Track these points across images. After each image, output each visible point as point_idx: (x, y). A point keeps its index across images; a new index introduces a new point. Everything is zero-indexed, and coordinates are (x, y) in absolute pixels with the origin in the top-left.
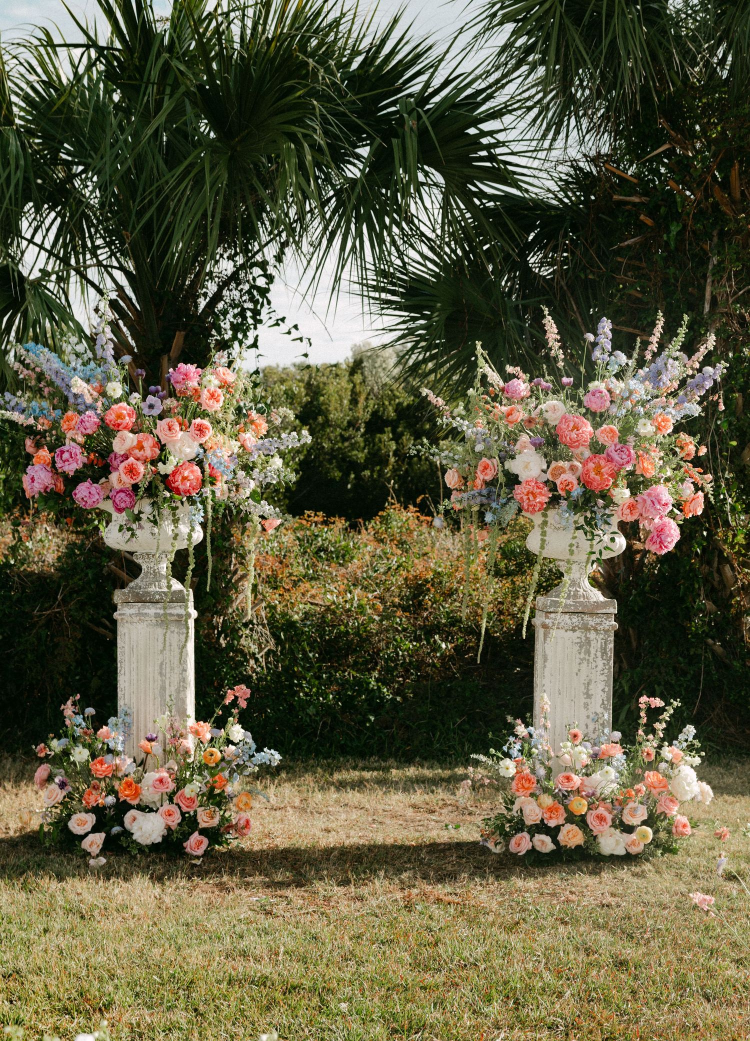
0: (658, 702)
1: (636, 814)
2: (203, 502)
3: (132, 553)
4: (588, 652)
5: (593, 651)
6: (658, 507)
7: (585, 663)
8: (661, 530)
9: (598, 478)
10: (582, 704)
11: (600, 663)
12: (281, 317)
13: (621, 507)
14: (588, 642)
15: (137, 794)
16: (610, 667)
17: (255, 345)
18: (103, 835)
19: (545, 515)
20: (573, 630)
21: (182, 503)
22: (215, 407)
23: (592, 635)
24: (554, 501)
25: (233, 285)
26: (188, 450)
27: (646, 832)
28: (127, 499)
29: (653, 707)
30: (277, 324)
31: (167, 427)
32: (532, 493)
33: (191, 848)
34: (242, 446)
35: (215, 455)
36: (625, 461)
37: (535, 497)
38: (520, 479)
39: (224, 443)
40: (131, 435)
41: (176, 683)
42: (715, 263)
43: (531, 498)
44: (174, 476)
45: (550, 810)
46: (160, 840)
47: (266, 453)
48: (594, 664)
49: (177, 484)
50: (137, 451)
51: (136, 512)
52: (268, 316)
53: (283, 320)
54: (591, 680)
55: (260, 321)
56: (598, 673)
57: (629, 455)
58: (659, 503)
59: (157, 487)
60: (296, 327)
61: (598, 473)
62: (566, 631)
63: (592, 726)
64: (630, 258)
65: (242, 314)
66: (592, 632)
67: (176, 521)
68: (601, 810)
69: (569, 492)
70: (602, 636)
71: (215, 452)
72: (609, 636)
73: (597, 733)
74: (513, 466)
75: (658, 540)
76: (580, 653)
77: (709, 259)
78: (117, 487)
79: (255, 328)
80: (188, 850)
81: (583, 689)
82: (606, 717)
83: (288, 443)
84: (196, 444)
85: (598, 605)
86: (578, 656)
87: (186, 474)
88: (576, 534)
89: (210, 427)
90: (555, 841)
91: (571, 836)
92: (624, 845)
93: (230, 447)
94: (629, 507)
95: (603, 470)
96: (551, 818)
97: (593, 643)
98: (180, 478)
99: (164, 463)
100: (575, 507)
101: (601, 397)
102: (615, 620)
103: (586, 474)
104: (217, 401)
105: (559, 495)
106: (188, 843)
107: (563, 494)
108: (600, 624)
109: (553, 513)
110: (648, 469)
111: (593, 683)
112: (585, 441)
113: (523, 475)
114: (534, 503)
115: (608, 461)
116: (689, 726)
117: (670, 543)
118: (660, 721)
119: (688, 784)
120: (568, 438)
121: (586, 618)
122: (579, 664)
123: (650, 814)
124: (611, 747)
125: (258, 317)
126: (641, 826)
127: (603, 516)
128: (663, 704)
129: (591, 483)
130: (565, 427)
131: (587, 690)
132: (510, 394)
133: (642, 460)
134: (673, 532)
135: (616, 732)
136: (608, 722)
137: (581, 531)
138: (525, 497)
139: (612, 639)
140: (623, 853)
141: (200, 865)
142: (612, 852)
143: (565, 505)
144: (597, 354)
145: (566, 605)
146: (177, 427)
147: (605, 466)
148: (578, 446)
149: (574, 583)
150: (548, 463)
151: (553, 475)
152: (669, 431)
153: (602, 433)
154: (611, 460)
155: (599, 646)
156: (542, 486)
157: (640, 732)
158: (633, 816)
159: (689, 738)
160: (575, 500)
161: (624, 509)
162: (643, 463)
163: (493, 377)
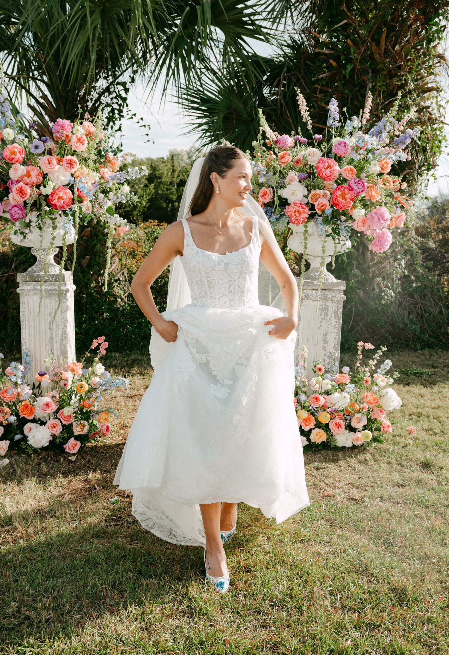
0: (370, 346)
1: (359, 421)
2: (73, 215)
3: (30, 249)
4: (326, 314)
5: (329, 313)
6: (382, 222)
7: (325, 321)
8: (381, 238)
9: (343, 201)
10: (322, 347)
11: (334, 321)
12: (134, 113)
13: (356, 222)
14: (327, 308)
15: (32, 411)
16: (340, 324)
17: (120, 129)
18: (8, 442)
19: (306, 226)
20: (318, 301)
21: (60, 215)
22: (82, 148)
23: (329, 304)
24: (312, 216)
25: (107, 94)
26: (63, 178)
27: (368, 435)
28: (20, 212)
29: (366, 349)
30: (132, 118)
31: (47, 162)
32: (298, 211)
33: (69, 449)
34: (102, 177)
35: (80, 181)
36: (361, 190)
37: (300, 214)
38: (289, 202)
39: (88, 174)
40: (22, 167)
41: (60, 335)
42: (371, 87)
43: (297, 214)
44: (52, 196)
45: (306, 420)
46: (47, 444)
47: (118, 181)
48: (330, 322)
49: (54, 201)
50: (26, 178)
51: (27, 221)
52: (127, 113)
53: (135, 115)
54: (328, 332)
55: (123, 116)
56: (332, 328)
57: (363, 186)
58: (383, 219)
59: (40, 204)
61: (344, 198)
62: (313, 301)
63: (327, 361)
64: (323, 85)
65: (113, 111)
66: (330, 302)
67: (54, 228)
68: (337, 420)
69: (323, 211)
70: (335, 304)
71: (80, 179)
72: (340, 304)
73: (330, 365)
74: (284, 193)
75: (379, 244)
76: (321, 315)
77: (367, 85)
78: (13, 203)
79: (120, 120)
80: (67, 450)
81: (322, 338)
82: (336, 355)
83: (132, 175)
84: (68, 175)
85: (334, 284)
86: (320, 317)
87: (61, 194)
88: (326, 240)
89: (78, 163)
90: (309, 440)
91: (319, 436)
92: (351, 440)
93: (93, 176)
94: (362, 222)
95: (347, 196)
96: (306, 425)
97: (330, 309)
98: (57, 197)
99: (45, 187)
100: (327, 221)
101: (345, 146)
102: (344, 294)
103: (336, 199)
104: (83, 144)
105: (316, 213)
106: (67, 445)
107: (319, 212)
108: (335, 296)
109: (311, 225)
110: (374, 196)
111: (329, 333)
112: (335, 176)
113: (291, 200)
114: (299, 218)
115: (350, 190)
116: (388, 360)
117: (386, 245)
118: (373, 359)
119: (393, 401)
120: (324, 174)
121: (326, 292)
122: (321, 322)
123: (369, 420)
124: (343, 376)
125: (121, 114)
126: (363, 430)
127: (345, 227)
128: (373, 347)
129: (338, 205)
130: (322, 166)
131: (326, 338)
132: (281, 144)
133: (371, 190)
134: (388, 238)
135: (345, 367)
136: (337, 358)
137: (331, 237)
138: (293, 214)
139: (342, 306)
140: (351, 445)
141: (75, 461)
142: (343, 445)
143: (320, 219)
144: (330, 122)
145: (314, 284)
146: (55, 162)
147: (349, 193)
148: (330, 180)
149: (317, 270)
150: (309, 191)
151: (312, 199)
152: (389, 171)
153: (345, 170)
154: (352, 190)
155: (334, 310)
156: (304, 206)
157: (358, 364)
158: (358, 423)
159: (388, 368)
160: (327, 216)
161: (359, 223)
162: (371, 192)
163: (270, 133)
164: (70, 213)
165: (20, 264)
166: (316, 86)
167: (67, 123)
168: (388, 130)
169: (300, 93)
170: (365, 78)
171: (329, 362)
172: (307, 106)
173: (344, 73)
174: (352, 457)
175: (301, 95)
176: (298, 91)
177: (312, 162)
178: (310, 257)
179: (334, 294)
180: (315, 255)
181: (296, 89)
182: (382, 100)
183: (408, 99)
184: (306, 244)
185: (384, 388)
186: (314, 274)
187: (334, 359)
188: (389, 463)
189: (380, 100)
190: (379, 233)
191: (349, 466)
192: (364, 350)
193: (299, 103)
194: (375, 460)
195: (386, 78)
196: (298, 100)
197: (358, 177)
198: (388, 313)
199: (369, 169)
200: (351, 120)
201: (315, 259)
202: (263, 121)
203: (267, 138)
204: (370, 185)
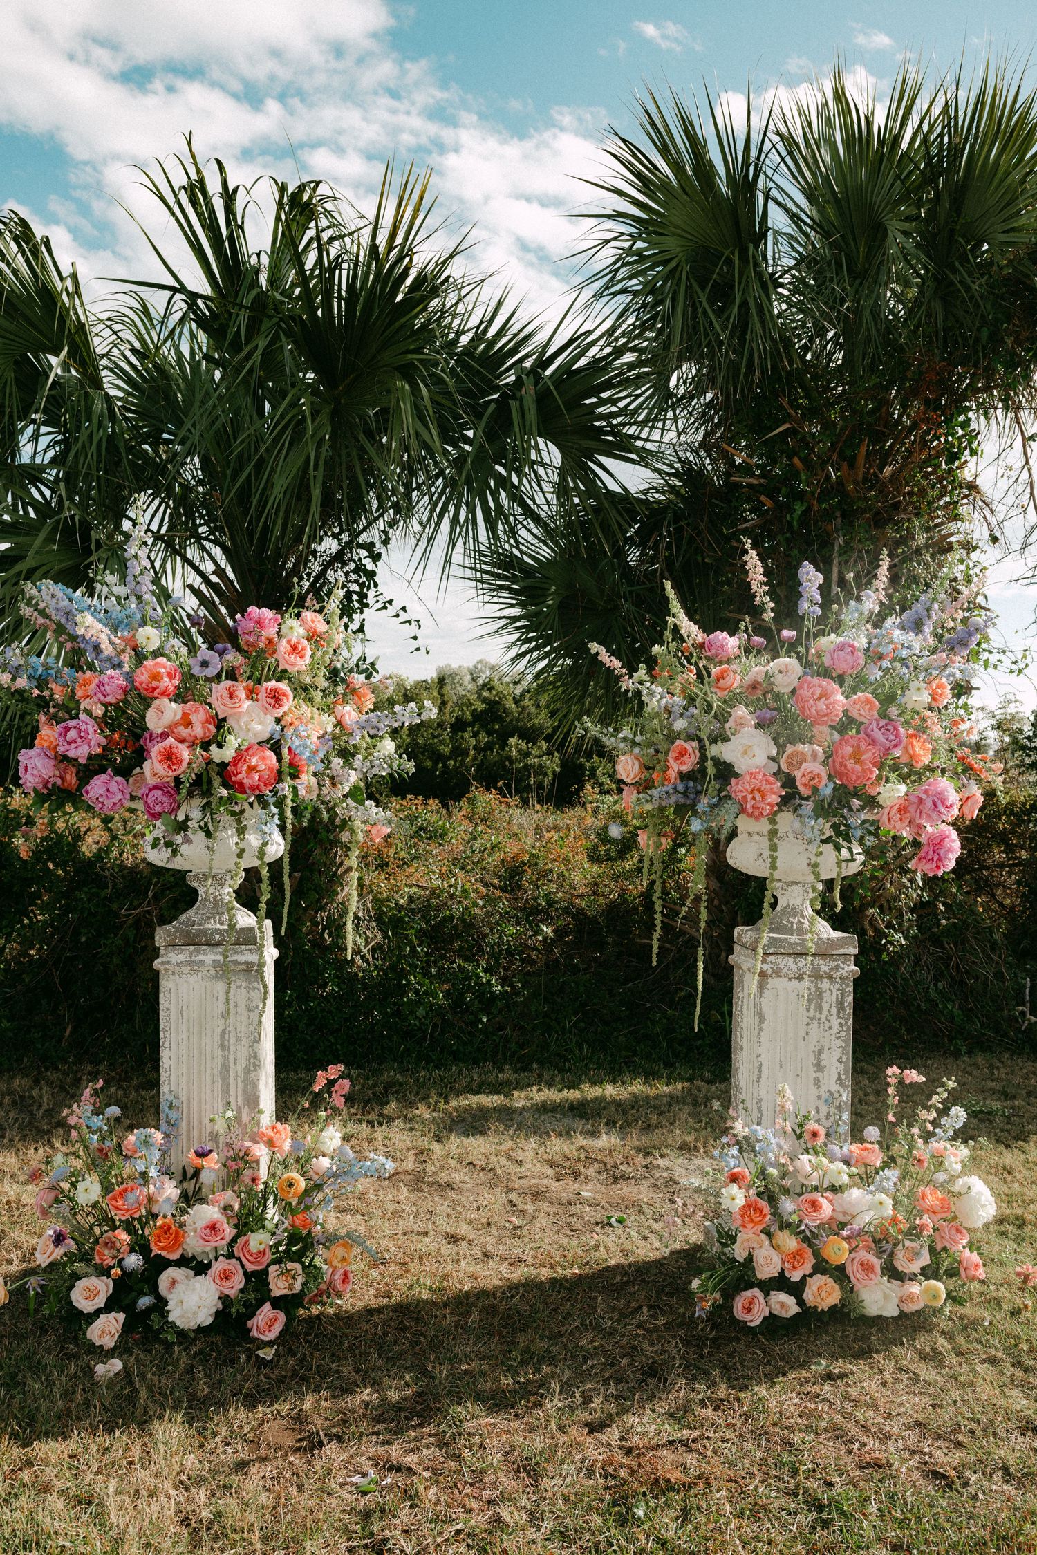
0: (913, 1076)
1: (913, 1260)
2: (280, 804)
3: (184, 873)
4: (819, 1008)
5: (825, 1006)
6: (942, 810)
7: (815, 1022)
8: (937, 845)
9: (858, 767)
10: (811, 1080)
11: (835, 1022)
12: (388, 599)
13: (886, 811)
14: (820, 994)
15: (178, 1240)
16: (849, 1029)
18: (121, 1317)
19: (773, 821)
20: (800, 978)
21: (251, 805)
22: (300, 665)
23: (825, 985)
24: (785, 801)
25: (337, 565)
26: (258, 728)
27: (937, 1290)
28: (165, 800)
29: (907, 1082)
30: (385, 608)
31: (226, 694)
32: (759, 790)
33: (258, 1330)
34: (339, 724)
35: (296, 733)
36: (893, 743)
37: (763, 797)
38: (737, 770)
39: (312, 718)
40: (173, 705)
41: (244, 1060)
42: (842, 543)
43: (758, 797)
44: (235, 765)
45: (794, 1255)
46: (209, 1321)
47: (372, 733)
48: (828, 1025)
49: (240, 776)
50: (181, 728)
51: (181, 817)
52: (375, 599)
53: (390, 602)
54: (823, 1047)
55: (367, 605)
56: (833, 1037)
57: (897, 736)
58: (943, 804)
59: (210, 782)
60: (404, 609)
61: (858, 761)
62: (790, 979)
63: (824, 1110)
65: (348, 595)
66: (825, 980)
67: (241, 831)
68: (864, 1253)
69: (815, 790)
70: (837, 986)
71: (296, 730)
72: (848, 986)
73: (832, 1119)
74: (727, 752)
75: (935, 857)
76: (808, 1010)
77: (833, 539)
78: (151, 780)
79: (362, 612)
80: (254, 1333)
81: (812, 1060)
82: (844, 1098)
83: (402, 719)
84: (270, 720)
85: (832, 943)
86: (806, 1013)
87: (254, 761)
88: (820, 850)
89: (291, 696)
90: (801, 1302)
91: (824, 1294)
92: (896, 1301)
93: (321, 724)
94: (899, 810)
95: (864, 757)
96: (794, 1267)
97: (826, 996)
98: (245, 767)
99: (220, 746)
100: (823, 810)
101: (852, 653)
102: (856, 964)
103: (840, 763)
104: (302, 657)
105: (799, 793)
106: (254, 1321)
107: (804, 791)
108: (837, 968)
109: (786, 820)
110: (919, 755)
111: (826, 1050)
112: (836, 716)
113: (741, 765)
114: (763, 805)
115: (870, 744)
116: (959, 1108)
117: (949, 860)
118: (928, 1108)
120: (813, 711)
121: (817, 961)
122: (808, 1024)
123: (933, 1252)
124: (866, 1149)
125: (365, 601)
126: (923, 1277)
127: (864, 822)
128: (923, 1080)
129: (846, 775)
130: (809, 694)
131: (819, 1060)
132: (713, 651)
133: (912, 743)
134: (953, 845)
135: (871, 1128)
136: (846, 1103)
137: (831, 845)
138: (749, 796)
139: (851, 989)
140: (896, 1313)
142: (879, 1313)
143: (808, 807)
144: (804, 606)
145: (790, 944)
146: (242, 694)
147: (868, 751)
148: (824, 723)
149: (794, 911)
150: (781, 748)
151: (789, 764)
152: (946, 701)
153: (855, 703)
154: (873, 742)
155: (834, 1000)
156: (772, 779)
157: (891, 1119)
158: (911, 1260)
159: (958, 1124)
160: (823, 801)
161: (892, 814)
162: (913, 746)
163: (689, 628)
164: (272, 800)
165: (163, 891)
167: (267, 613)
168: (934, 618)
169: (751, 549)
171: (828, 1114)
173: (788, 518)
174: (902, 1344)
175: (753, 553)
176: (748, 546)
177: (783, 687)
178: (781, 886)
180: (791, 880)
181: (743, 541)
184: (774, 859)
185: (961, 1174)
186: (788, 921)
187: (839, 1107)
188: (992, 1362)
190: (933, 834)
191: (901, 1370)
192: (902, 1086)
193: (747, 568)
194: (959, 1353)
196: (746, 563)
197: (885, 717)
198: (895, 979)
199: (904, 700)
200: (859, 599)
201: (790, 888)
202: (675, 605)
203: (683, 640)
204: (910, 732)
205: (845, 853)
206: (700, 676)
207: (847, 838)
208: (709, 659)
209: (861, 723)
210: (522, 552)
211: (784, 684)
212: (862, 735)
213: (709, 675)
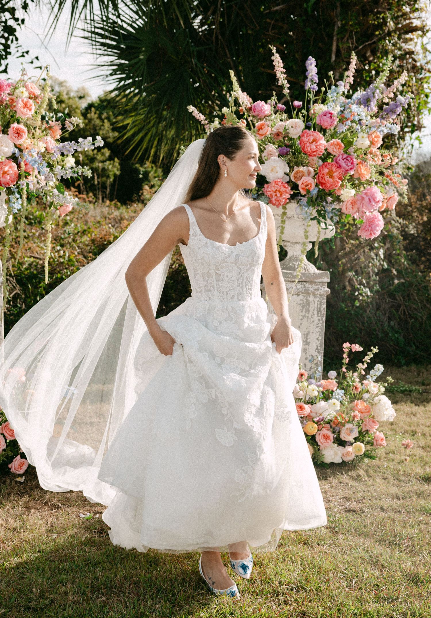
0: (357, 348)
2: (20, 193)
4: (308, 311)
5: (311, 310)
6: (374, 203)
7: (306, 319)
8: (371, 222)
9: (330, 180)
11: (316, 318)
12: (26, 50)
13: (345, 203)
14: (308, 303)
16: (323, 322)
17: (5, 71)
19: (284, 208)
20: (298, 295)
22: (28, 115)
23: (311, 298)
24: (293, 197)
26: (6, 149)
27: (360, 447)
29: (353, 351)
30: (23, 56)
32: (279, 191)
33: (15, 469)
34: (46, 147)
36: (350, 167)
37: (281, 195)
38: (267, 180)
39: (34, 145)
43: (278, 195)
48: (312, 320)
52: (16, 49)
53: (27, 52)
54: (309, 332)
55: (10, 53)
56: (315, 327)
57: (352, 163)
58: (374, 200)
60: (37, 58)
61: (331, 177)
63: (309, 365)
66: (311, 296)
68: (325, 431)
69: (308, 191)
70: (318, 299)
71: (30, 151)
72: (323, 299)
73: (313, 370)
75: (370, 229)
76: (302, 312)
79: (6, 58)
80: (13, 470)
82: (320, 359)
83: (84, 146)
84: (12, 145)
85: (315, 276)
86: (301, 314)
87: (6, 169)
88: (310, 223)
89: (27, 132)
92: (340, 456)
93: (39, 148)
94: (352, 203)
95: (334, 174)
97: (312, 304)
98: (2, 172)
100: (312, 202)
101: (331, 117)
102: (328, 287)
103: (322, 177)
104: (30, 110)
105: (300, 193)
106: (13, 464)
107: (303, 192)
108: (318, 289)
109: (293, 207)
110: (364, 174)
111: (311, 334)
112: (321, 152)
113: (270, 177)
114: (281, 199)
115: (338, 167)
116: (379, 365)
117: (377, 231)
118: (363, 363)
119: (387, 409)
120: (309, 149)
121: (307, 285)
122: (302, 319)
123: (360, 432)
124: (330, 382)
125: (8, 50)
126: (355, 442)
127: (333, 209)
128: (361, 349)
129: (325, 184)
130: (307, 140)
131: (307, 339)
132: (256, 113)
133: (360, 167)
134: (380, 223)
135: (332, 372)
136: (320, 362)
137: (316, 221)
138: (274, 194)
139: (325, 301)
140: (340, 461)
141: (24, 482)
142: (332, 461)
143: (305, 200)
144: (308, 85)
147: (336, 171)
148: (315, 156)
149: (296, 259)
150: (291, 168)
151: (295, 177)
152: (379, 145)
153: (331, 145)
154: (340, 167)
155: (316, 306)
156: (286, 185)
157: (344, 369)
158: (349, 434)
159: (379, 373)
160: (312, 197)
161: (348, 205)
162: (361, 169)
163: (244, 99)
164: (16, 190)
166: (268, 20)
168: (377, 97)
169: (276, 52)
170: (332, 14)
171: (311, 368)
172: (284, 67)
173: (305, 5)
174: (342, 474)
175: (277, 55)
176: (274, 51)
177: (294, 134)
178: (288, 244)
179: (316, 287)
180: (294, 241)
181: (272, 48)
182: (355, 44)
183: (387, 41)
184: (283, 228)
185: (377, 395)
186: (293, 264)
187: (316, 364)
188: (385, 479)
189: (352, 44)
190: (369, 216)
191: (341, 483)
192: (350, 353)
193: (274, 63)
194: (369, 476)
195: (359, 15)
196: (273, 61)
197: (346, 153)
198: (364, 318)
199: (357, 143)
200: (336, 86)
201: (294, 246)
202: (236, 86)
203: (239, 105)
204: (359, 160)
205: (323, 225)
206: (248, 125)
207: (324, 218)
208: (253, 116)
209: (335, 156)
210: (122, 21)
211: (295, 133)
212: (334, 162)
213: (254, 127)
